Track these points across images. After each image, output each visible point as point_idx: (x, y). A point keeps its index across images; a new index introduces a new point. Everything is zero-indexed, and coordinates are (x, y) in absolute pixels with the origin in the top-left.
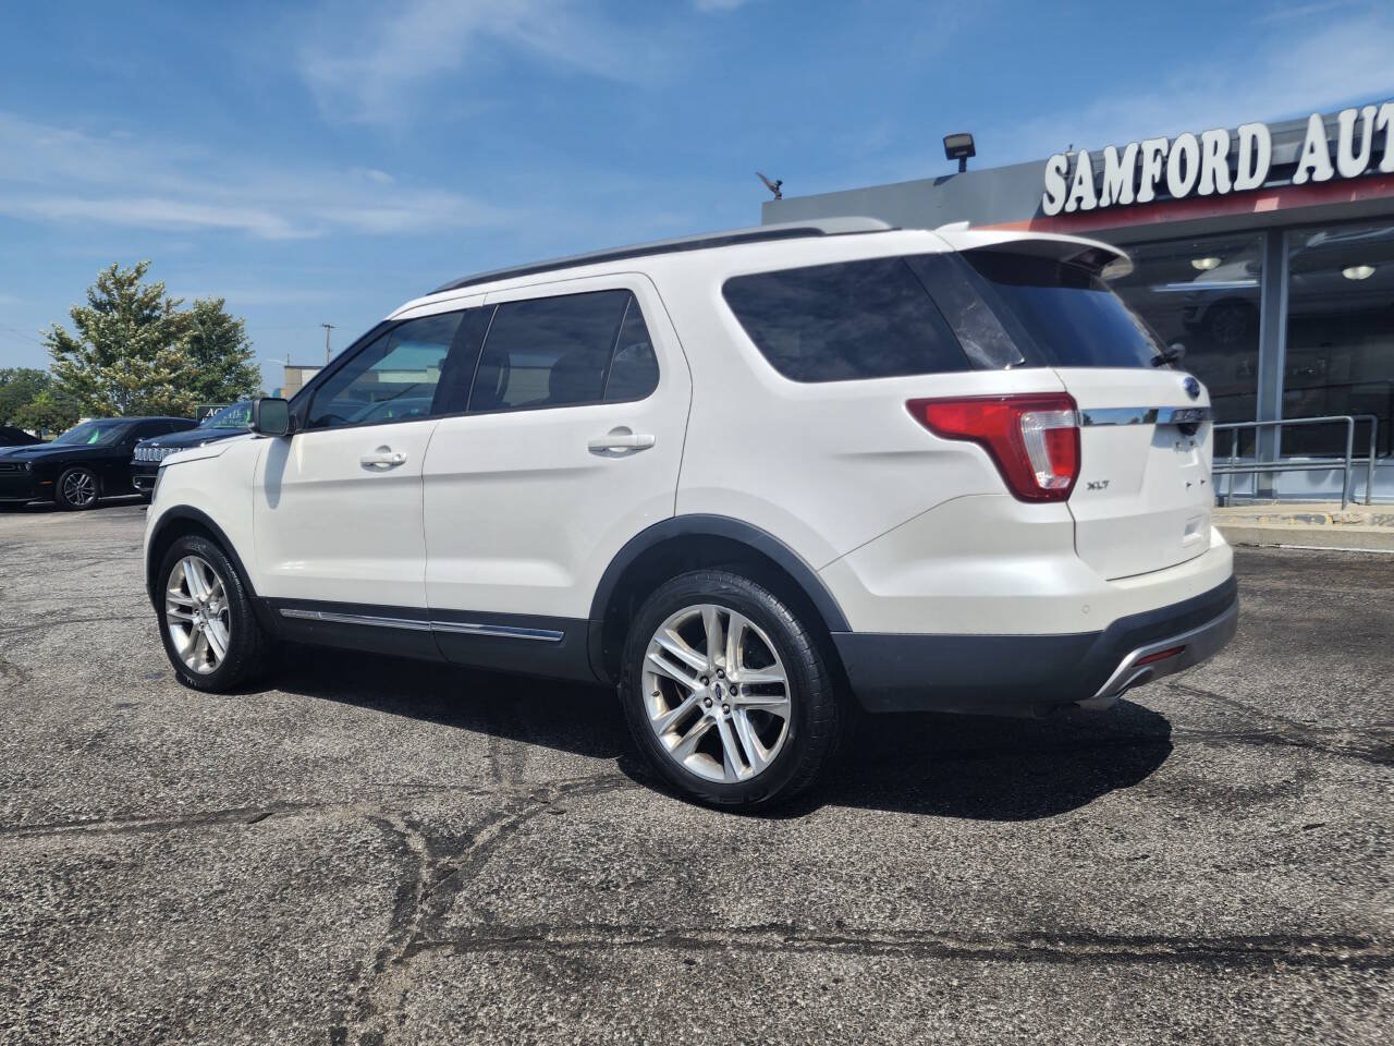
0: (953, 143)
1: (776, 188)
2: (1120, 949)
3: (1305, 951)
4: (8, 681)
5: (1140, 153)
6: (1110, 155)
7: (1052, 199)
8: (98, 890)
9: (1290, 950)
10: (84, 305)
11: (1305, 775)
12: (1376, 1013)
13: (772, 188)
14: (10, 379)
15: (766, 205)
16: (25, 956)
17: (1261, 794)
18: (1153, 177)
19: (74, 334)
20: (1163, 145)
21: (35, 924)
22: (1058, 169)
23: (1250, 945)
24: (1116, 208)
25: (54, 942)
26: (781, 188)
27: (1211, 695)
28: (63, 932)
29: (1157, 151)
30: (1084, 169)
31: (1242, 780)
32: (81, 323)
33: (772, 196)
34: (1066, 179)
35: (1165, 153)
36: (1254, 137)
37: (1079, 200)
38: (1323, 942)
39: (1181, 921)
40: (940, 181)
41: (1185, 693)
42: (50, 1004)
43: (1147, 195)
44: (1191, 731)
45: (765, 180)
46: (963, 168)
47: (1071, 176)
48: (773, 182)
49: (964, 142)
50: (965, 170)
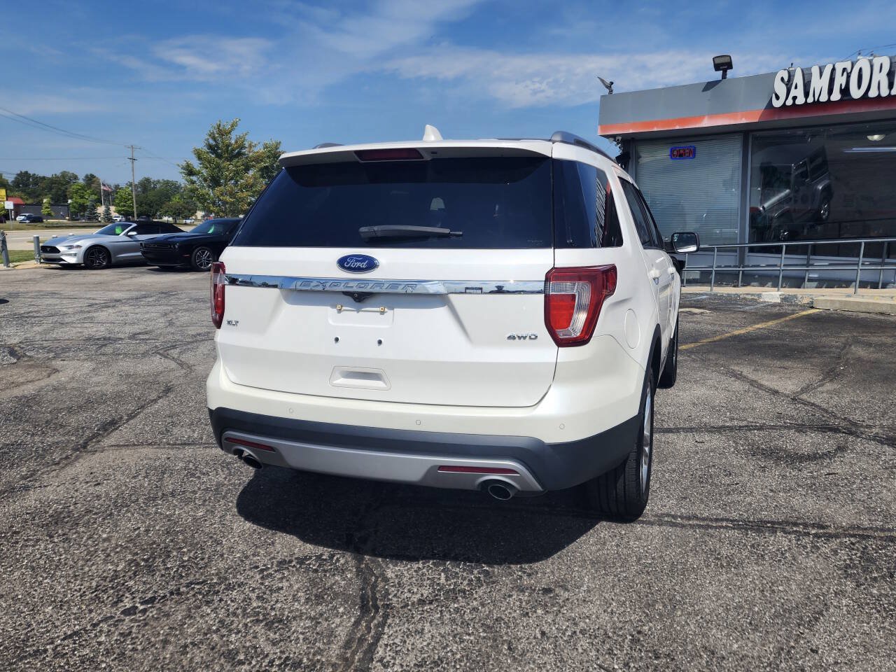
0: (718, 61)
1: (609, 86)
2: (705, 523)
3: (795, 529)
4: (185, 371)
5: (834, 70)
6: (815, 71)
7: (777, 97)
8: (242, 473)
9: (788, 528)
10: (202, 146)
11: (841, 449)
12: (816, 556)
13: (607, 87)
14: (158, 186)
15: (604, 97)
16: (214, 498)
17: (813, 457)
18: (841, 85)
19: (196, 165)
20: (848, 65)
21: (216, 486)
22: (782, 79)
23: (769, 525)
24: (817, 104)
25: (226, 493)
27: (813, 404)
28: (229, 489)
29: (844, 70)
30: (798, 79)
31: (806, 449)
32: (200, 158)
34: (787, 85)
35: (849, 71)
37: (795, 98)
38: (806, 525)
39: (741, 513)
40: (710, 86)
41: (799, 403)
42: (228, 517)
43: (836, 96)
44: (791, 424)
45: (603, 81)
46: (724, 76)
49: (726, 60)
50: (725, 78)
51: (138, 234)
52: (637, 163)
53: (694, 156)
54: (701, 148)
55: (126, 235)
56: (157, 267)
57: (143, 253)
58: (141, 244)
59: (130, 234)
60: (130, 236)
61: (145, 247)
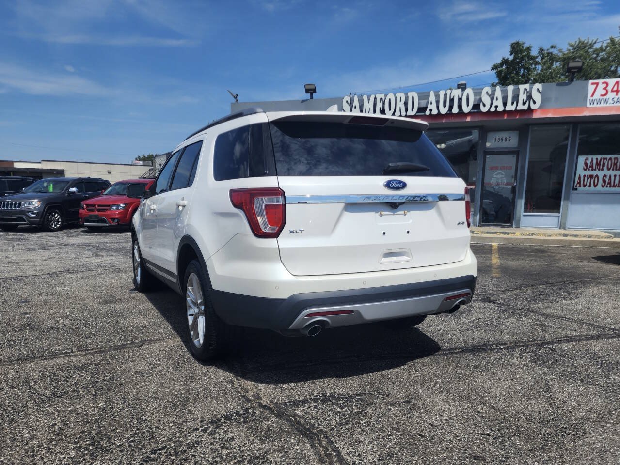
0: (308, 87)
1: (236, 97)
5: (375, 98)
6: (365, 98)
13: (234, 98)
15: (232, 104)
20: (383, 96)
22: (347, 101)
26: (238, 98)
29: (381, 99)
30: (356, 102)
33: (234, 100)
34: (350, 105)
35: (384, 99)
36: (413, 97)
46: (311, 97)
47: (352, 105)
48: (235, 95)
49: (312, 87)
50: (312, 98)
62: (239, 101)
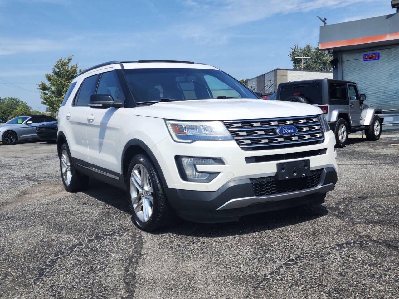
0: (394, 3)
1: (324, 21)
10: (51, 73)
15: (321, 27)
19: (48, 84)
26: (326, 21)
32: (49, 80)
33: (323, 24)
40: (389, 16)
45: (320, 18)
46: (397, 11)
48: (323, 19)
51: (33, 122)
52: (342, 64)
53: (379, 59)
54: (383, 54)
55: (26, 123)
56: (46, 142)
57: (38, 133)
58: (37, 128)
59: (28, 123)
60: (28, 124)
61: (39, 130)
62: (327, 24)
